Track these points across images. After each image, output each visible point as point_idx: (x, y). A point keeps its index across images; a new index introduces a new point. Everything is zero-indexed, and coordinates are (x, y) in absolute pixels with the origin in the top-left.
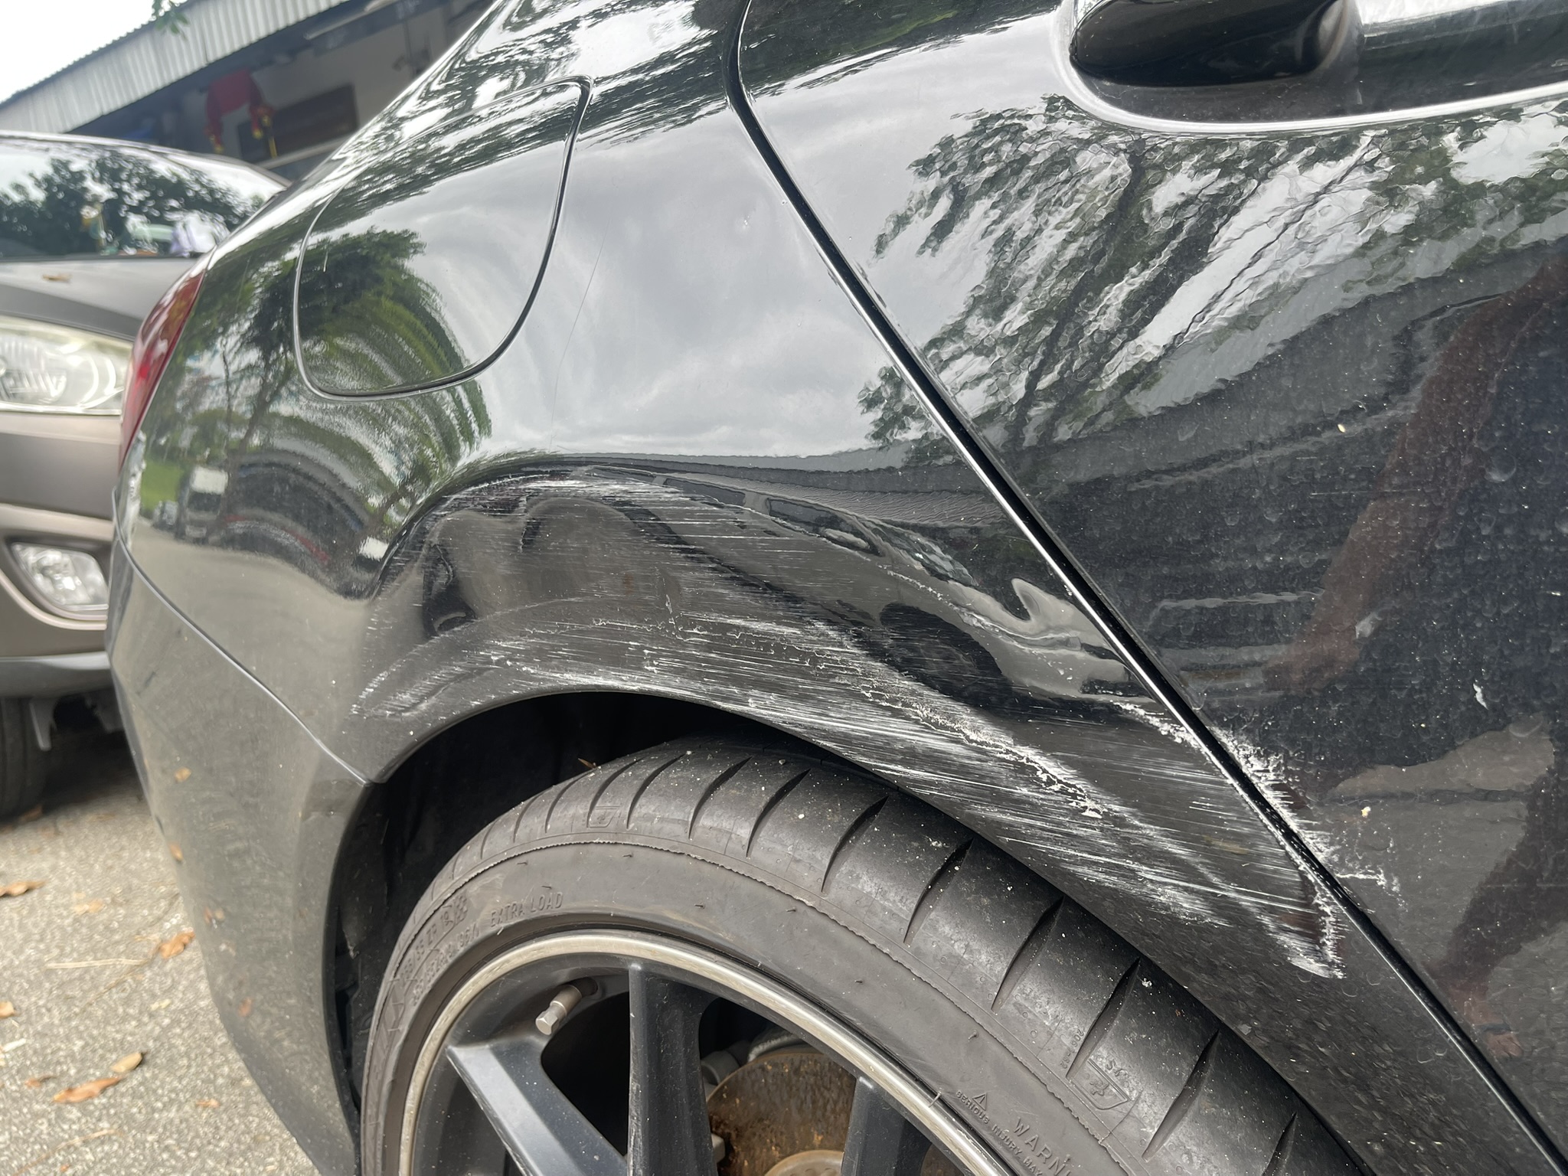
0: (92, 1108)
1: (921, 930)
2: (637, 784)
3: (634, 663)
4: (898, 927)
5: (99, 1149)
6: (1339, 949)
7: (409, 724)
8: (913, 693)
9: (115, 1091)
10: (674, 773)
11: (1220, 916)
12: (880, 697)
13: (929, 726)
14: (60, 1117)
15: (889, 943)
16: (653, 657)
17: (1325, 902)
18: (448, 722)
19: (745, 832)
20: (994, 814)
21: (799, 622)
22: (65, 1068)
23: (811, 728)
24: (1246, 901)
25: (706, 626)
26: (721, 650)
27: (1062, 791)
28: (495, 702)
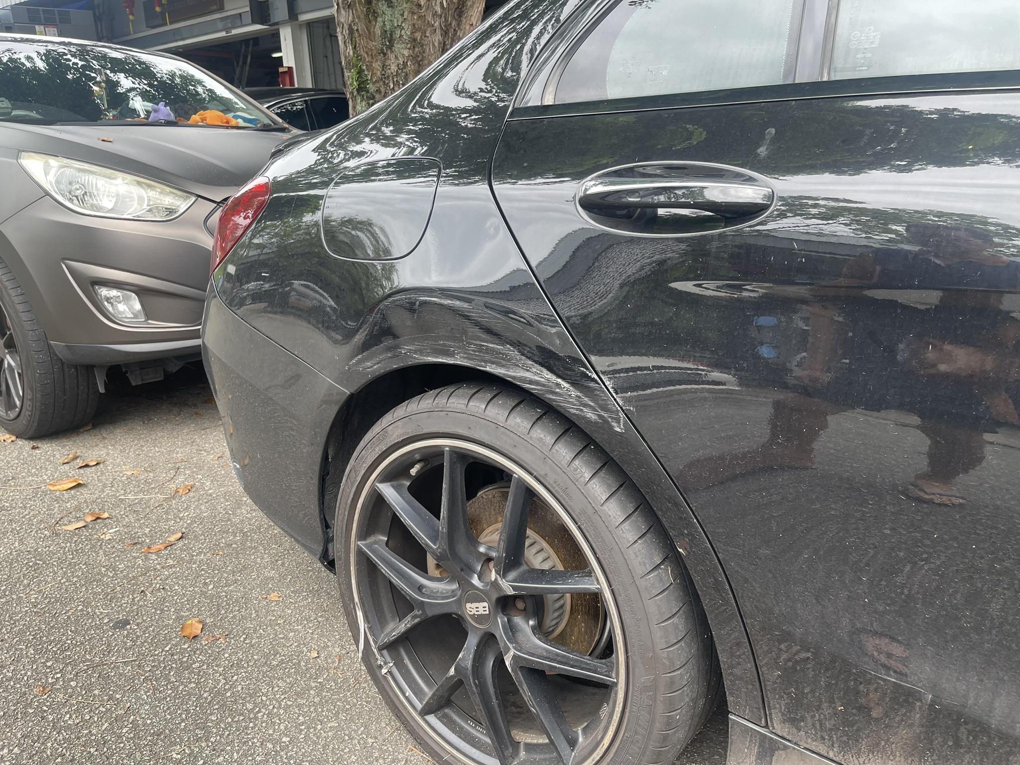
0: (161, 555)
1: (533, 431)
2: (449, 393)
3: (452, 355)
4: (526, 431)
5: (170, 570)
6: (623, 426)
7: (368, 373)
8: (532, 365)
9: (172, 549)
10: (460, 391)
11: (600, 419)
12: (524, 366)
13: (536, 374)
14: (147, 559)
15: (524, 435)
16: (458, 353)
17: (622, 415)
18: (384, 372)
19: (484, 407)
20: (551, 396)
21: (502, 345)
22: (143, 539)
23: (504, 374)
24: (606, 415)
25: (475, 345)
26: (480, 352)
27: (567, 390)
28: (402, 366)
